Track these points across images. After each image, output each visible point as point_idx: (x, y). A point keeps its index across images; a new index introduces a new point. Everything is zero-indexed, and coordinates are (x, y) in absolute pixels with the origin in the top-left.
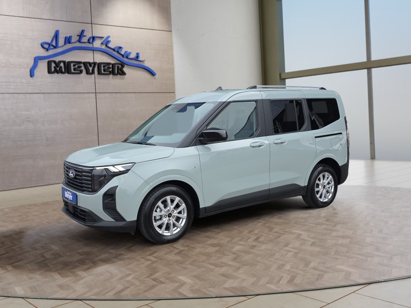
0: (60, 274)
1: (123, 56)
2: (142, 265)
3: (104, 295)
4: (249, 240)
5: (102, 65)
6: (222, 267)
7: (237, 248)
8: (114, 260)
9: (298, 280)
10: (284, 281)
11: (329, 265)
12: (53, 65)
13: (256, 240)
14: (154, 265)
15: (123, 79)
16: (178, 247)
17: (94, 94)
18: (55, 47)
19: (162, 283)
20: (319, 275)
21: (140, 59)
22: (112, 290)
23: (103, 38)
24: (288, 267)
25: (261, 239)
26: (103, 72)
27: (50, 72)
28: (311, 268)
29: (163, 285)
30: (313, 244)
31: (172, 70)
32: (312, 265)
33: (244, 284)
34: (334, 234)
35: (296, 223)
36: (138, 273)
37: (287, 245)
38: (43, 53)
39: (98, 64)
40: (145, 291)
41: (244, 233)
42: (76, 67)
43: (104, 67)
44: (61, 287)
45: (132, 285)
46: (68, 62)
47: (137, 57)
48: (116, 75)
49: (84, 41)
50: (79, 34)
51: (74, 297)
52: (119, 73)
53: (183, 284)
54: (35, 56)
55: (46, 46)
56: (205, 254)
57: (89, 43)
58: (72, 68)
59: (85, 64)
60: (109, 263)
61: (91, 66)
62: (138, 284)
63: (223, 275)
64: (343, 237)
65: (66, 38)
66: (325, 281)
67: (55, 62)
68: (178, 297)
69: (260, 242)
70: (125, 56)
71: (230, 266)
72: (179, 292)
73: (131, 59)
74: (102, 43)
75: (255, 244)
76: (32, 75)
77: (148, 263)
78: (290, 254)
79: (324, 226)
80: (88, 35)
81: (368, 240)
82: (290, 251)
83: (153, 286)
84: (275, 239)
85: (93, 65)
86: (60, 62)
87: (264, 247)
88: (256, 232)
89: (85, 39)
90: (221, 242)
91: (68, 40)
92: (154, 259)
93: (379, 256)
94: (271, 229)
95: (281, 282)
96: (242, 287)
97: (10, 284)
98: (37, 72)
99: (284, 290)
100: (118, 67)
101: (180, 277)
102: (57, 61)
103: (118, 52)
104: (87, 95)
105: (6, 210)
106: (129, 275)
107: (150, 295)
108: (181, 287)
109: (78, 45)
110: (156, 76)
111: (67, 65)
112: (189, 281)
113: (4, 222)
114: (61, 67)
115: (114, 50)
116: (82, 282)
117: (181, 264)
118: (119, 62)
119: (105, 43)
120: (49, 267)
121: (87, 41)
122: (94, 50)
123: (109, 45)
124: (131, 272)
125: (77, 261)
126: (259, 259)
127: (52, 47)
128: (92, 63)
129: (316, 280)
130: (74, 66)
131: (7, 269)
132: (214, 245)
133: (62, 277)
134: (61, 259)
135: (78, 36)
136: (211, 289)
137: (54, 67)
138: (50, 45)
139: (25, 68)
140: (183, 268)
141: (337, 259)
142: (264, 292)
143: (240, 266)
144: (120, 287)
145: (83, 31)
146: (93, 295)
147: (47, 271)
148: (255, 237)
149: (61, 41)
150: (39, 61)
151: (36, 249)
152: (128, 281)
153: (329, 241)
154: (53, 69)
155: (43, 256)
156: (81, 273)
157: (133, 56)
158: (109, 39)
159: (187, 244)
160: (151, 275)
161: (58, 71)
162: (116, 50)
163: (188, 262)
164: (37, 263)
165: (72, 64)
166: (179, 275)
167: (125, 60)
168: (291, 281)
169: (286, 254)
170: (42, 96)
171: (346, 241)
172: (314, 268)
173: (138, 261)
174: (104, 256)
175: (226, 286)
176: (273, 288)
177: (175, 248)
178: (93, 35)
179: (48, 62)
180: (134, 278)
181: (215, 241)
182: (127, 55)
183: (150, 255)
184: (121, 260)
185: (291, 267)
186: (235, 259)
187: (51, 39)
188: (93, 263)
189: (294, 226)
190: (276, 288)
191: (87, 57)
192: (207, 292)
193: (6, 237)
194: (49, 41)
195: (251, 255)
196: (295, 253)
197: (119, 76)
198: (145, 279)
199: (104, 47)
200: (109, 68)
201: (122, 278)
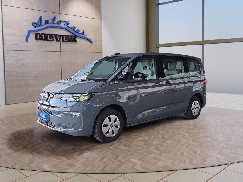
0: (65, 157)
1: (76, 32)
2: (109, 152)
3: (95, 170)
4: (159, 138)
5: (65, 37)
6: (151, 154)
7: (155, 143)
8: (92, 149)
9: (194, 162)
10: (187, 162)
11: (206, 153)
12: (38, 36)
13: (163, 137)
14: (115, 152)
15: (76, 44)
16: (123, 141)
17: (60, 52)
18: (40, 26)
19: (124, 163)
20: (204, 159)
21: (85, 34)
22: (98, 167)
23: (65, 21)
24: (186, 154)
25: (165, 137)
26: (65, 40)
27: (36, 39)
28: (198, 155)
29: (125, 165)
30: (193, 141)
31: (101, 41)
32: (198, 153)
33: (168, 164)
34: (201, 135)
35: (179, 128)
36: (108, 157)
37: (180, 141)
38: (33, 29)
39: (63, 36)
40: (117, 168)
41: (155, 134)
42: (51, 37)
43: (66, 37)
44: (69, 165)
45: (109, 164)
46: (46, 34)
47: (83, 33)
48: (72, 42)
49: (55, 22)
50: (53, 19)
51: (79, 171)
52: (73, 41)
53: (135, 164)
54: (29, 30)
55: (35, 25)
56: (140, 146)
57: (58, 24)
58: (49, 37)
59: (55, 35)
60: (90, 151)
61: (58, 37)
62: (112, 164)
63: (154, 158)
64: (207, 137)
65: (46, 20)
66: (208, 162)
67: (39, 34)
68: (136, 171)
69: (165, 139)
70: (77, 32)
71: (156, 153)
72: (135, 168)
73: (80, 34)
74: (65, 25)
75: (163, 140)
76: (26, 40)
77: (111, 151)
78: (184, 147)
79: (194, 130)
80: (58, 19)
81: (220, 139)
82: (183, 145)
83: (120, 166)
84: (173, 137)
85: (60, 36)
86: (42, 34)
87: (168, 142)
88: (161, 133)
89: (56, 22)
90: (145, 139)
91: (47, 22)
92: (114, 149)
93: (229, 148)
94: (168, 132)
95: (186, 163)
96: (167, 166)
97: (39, 163)
98: (29, 39)
99: (190, 168)
100: (73, 38)
101: (132, 160)
102: (40, 34)
103: (73, 30)
104: (56, 53)
105: (16, 116)
106: (104, 158)
107: (120, 170)
108: (135, 166)
109: (52, 25)
110: (93, 44)
111: (46, 36)
112: (138, 162)
113: (19, 124)
114: (43, 37)
115: (71, 28)
116: (80, 162)
117: (129, 152)
118: (73, 35)
119: (66, 24)
120: (57, 153)
121: (57, 23)
122: (60, 28)
123: (69, 26)
124: (105, 157)
125: (71, 149)
126: (169, 149)
127: (38, 26)
128: (59, 35)
129: (204, 162)
130: (50, 36)
131: (34, 154)
132: (142, 141)
133: (68, 159)
134: (62, 148)
135: (52, 20)
136: (152, 167)
137: (39, 37)
138: (37, 24)
139: (23, 37)
140: (131, 154)
141: (209, 150)
142: (180, 169)
143: (161, 153)
144: (102, 166)
145: (55, 17)
146: (89, 170)
147: (57, 155)
148: (162, 136)
149: (43, 23)
150: (31, 33)
151: (45, 142)
152: (105, 162)
153: (201, 139)
154: (38, 38)
155: (51, 146)
156: (77, 157)
157: (81, 32)
158: (69, 22)
159: (127, 140)
160: (116, 158)
161: (41, 39)
162: (72, 28)
163: (133, 151)
164: (50, 150)
165: (49, 35)
166: (131, 159)
167: (77, 34)
168: (191, 162)
169: (182, 146)
170: (31, 52)
171: (209, 139)
172: (199, 155)
173: (105, 150)
174: (85, 146)
175: (159, 165)
176: (183, 166)
177: (122, 142)
178: (60, 20)
179: (36, 34)
180: (107, 160)
181: (142, 138)
182: (78, 32)
183: (110, 146)
184: (96, 149)
185: (187, 154)
186: (157, 149)
187: (38, 21)
188: (81, 150)
189: (179, 130)
190: (185, 167)
191: (57, 32)
192: (151, 169)
193: (24, 134)
194: (37, 22)
195: (164, 147)
196: (186, 145)
197: (73, 43)
198: (114, 161)
199: (66, 26)
200: (68, 38)
201: (101, 160)
